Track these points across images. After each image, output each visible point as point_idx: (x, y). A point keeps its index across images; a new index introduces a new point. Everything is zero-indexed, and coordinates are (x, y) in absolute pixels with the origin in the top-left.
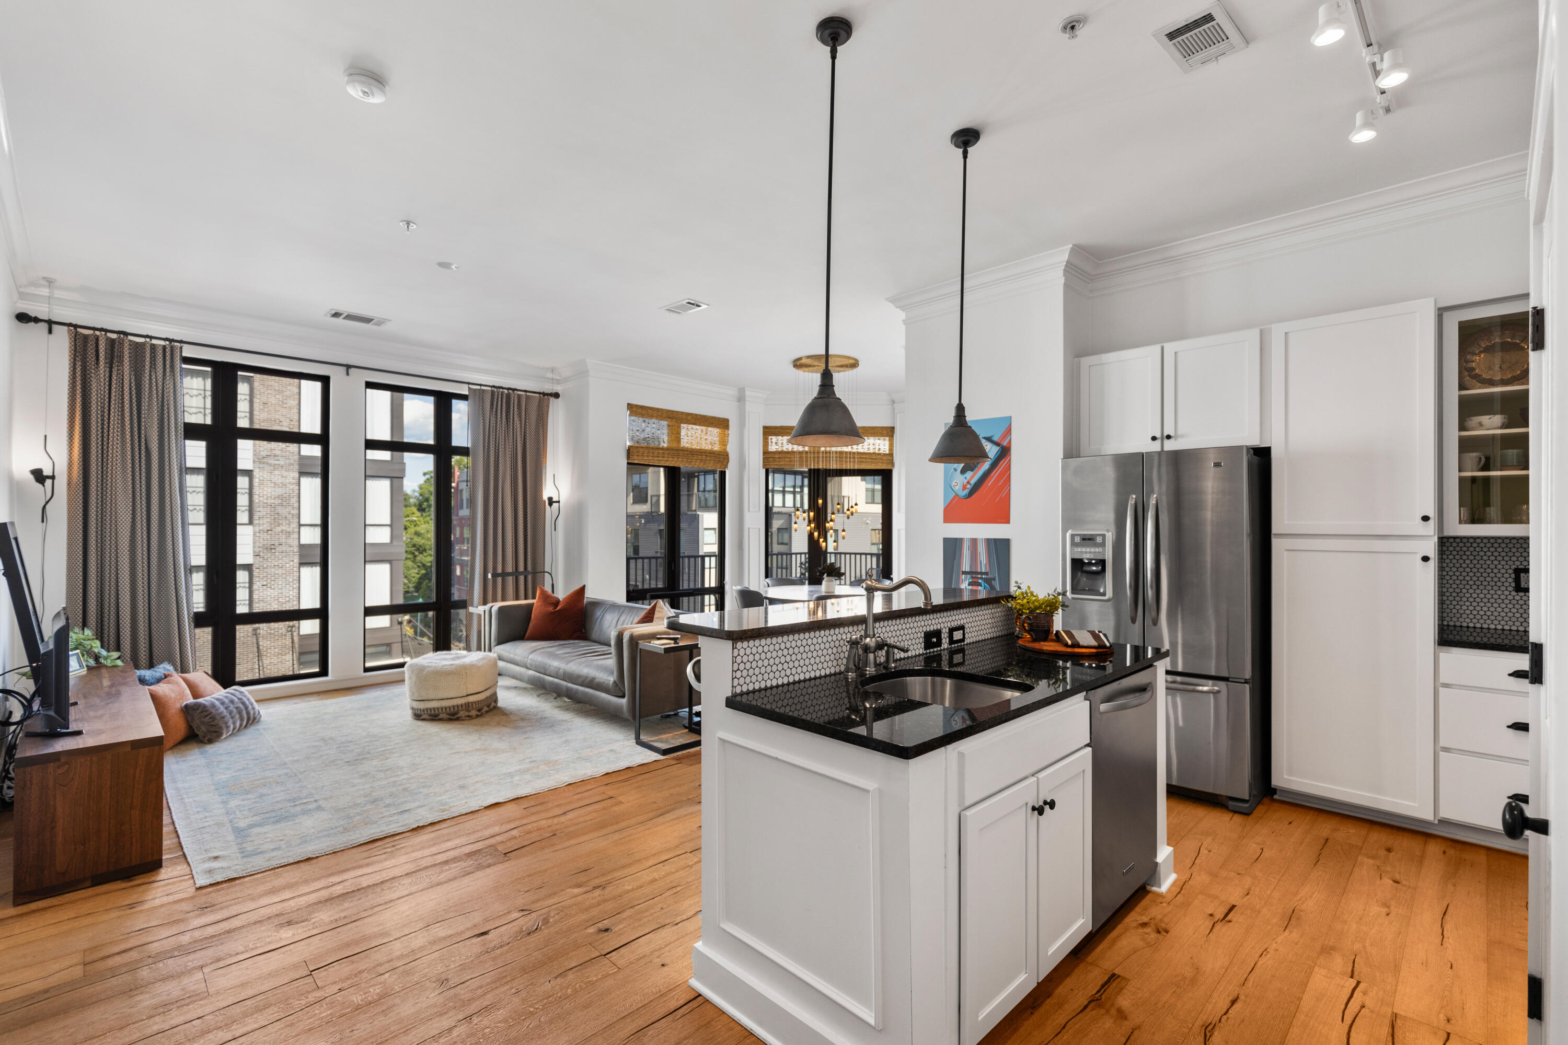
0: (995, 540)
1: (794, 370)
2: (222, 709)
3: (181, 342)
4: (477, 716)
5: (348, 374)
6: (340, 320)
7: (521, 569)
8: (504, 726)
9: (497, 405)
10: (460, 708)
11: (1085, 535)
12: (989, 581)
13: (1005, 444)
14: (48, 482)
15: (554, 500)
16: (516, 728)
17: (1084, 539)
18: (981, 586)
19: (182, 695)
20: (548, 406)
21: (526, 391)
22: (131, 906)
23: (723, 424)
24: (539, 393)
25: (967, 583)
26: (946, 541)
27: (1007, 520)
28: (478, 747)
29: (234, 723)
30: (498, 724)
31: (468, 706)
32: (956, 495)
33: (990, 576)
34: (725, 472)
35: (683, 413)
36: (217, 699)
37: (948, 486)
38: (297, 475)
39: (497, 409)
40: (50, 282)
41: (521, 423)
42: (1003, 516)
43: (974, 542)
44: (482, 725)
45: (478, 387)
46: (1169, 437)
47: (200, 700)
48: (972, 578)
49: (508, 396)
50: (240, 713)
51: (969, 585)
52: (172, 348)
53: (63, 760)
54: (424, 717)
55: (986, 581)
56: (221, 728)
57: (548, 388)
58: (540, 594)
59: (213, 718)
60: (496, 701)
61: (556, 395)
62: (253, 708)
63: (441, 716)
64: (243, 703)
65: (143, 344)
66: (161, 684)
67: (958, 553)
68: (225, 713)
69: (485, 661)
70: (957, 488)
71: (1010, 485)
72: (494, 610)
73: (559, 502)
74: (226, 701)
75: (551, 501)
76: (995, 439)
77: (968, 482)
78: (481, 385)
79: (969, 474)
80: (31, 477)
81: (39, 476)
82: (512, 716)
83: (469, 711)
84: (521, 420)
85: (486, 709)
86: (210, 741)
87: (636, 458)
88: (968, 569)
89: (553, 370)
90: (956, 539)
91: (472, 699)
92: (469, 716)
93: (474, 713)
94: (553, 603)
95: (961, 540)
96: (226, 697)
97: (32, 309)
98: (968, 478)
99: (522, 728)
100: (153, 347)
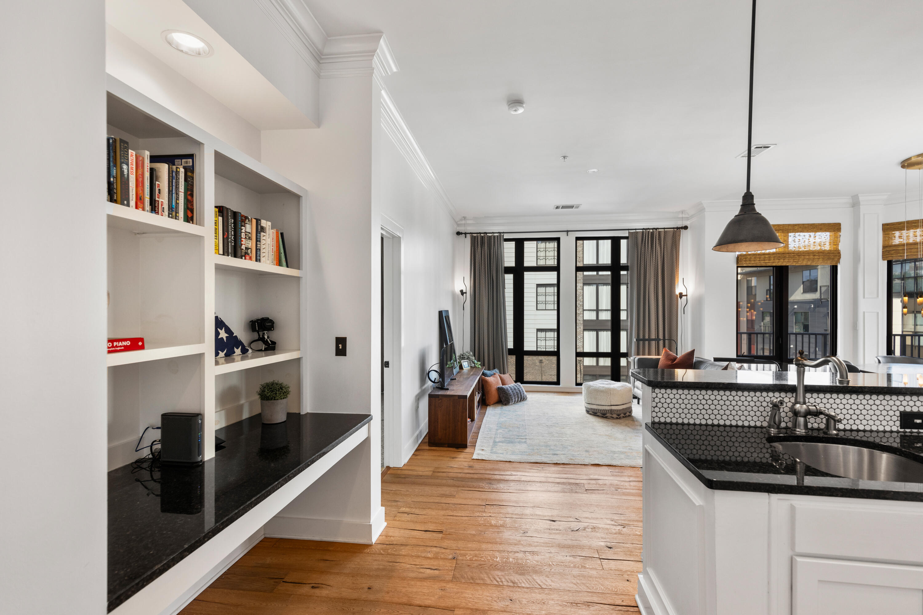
1: (904, 170)
2: (511, 392)
3: (503, 233)
4: (617, 418)
5: (567, 235)
6: (560, 210)
7: (661, 337)
8: (629, 427)
9: (645, 240)
10: (609, 412)
14: (465, 294)
15: (683, 294)
16: (633, 429)
19: (498, 383)
20: (680, 236)
21: (664, 228)
22: (453, 458)
23: (835, 228)
24: (674, 228)
28: (607, 434)
29: (515, 398)
30: (626, 425)
31: (611, 411)
34: (836, 267)
35: (789, 225)
36: (510, 387)
38: (582, 285)
39: (645, 242)
40: (465, 218)
41: (661, 249)
44: (617, 423)
45: (635, 231)
47: (504, 386)
49: (652, 233)
50: (518, 395)
52: (500, 236)
53: (440, 397)
54: (590, 412)
56: (509, 399)
57: (680, 224)
58: (665, 353)
59: (507, 395)
60: (631, 412)
61: (686, 228)
62: (524, 394)
63: (598, 414)
64: (519, 391)
65: (491, 236)
66: (491, 377)
68: (512, 394)
69: (623, 388)
72: (636, 359)
73: (686, 295)
74: (513, 388)
75: (681, 295)
78: (636, 229)
80: (460, 293)
81: (462, 293)
82: (636, 422)
83: (612, 415)
84: (661, 247)
85: (622, 415)
86: (506, 405)
87: (744, 262)
89: (682, 212)
91: (614, 408)
92: (612, 417)
93: (615, 416)
94: (671, 359)
96: (513, 387)
97: (462, 229)
99: (638, 430)
100: (494, 236)
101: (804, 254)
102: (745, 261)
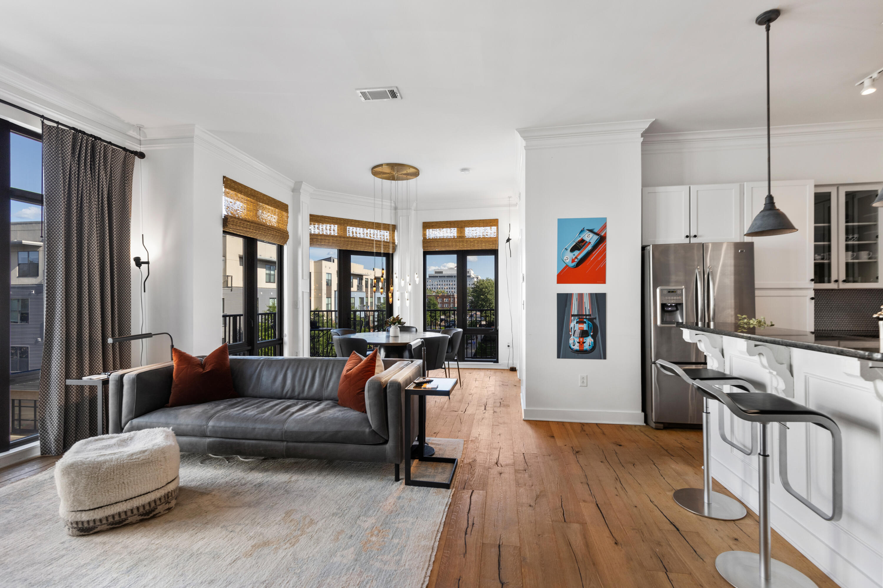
0: (596, 294)
9: (80, 151)
10: (158, 503)
11: (670, 289)
12: (591, 320)
13: (603, 234)
15: (142, 260)
17: (669, 292)
18: (586, 323)
20: (133, 164)
23: (284, 208)
24: (124, 149)
25: (575, 322)
26: (560, 296)
27: (604, 282)
32: (567, 266)
33: (592, 317)
34: (283, 247)
35: (261, 193)
37: (560, 259)
39: (80, 155)
41: (106, 176)
42: (601, 278)
43: (581, 296)
45: (55, 125)
46: (695, 236)
48: (579, 318)
51: (577, 323)
55: (589, 320)
57: (133, 145)
61: (141, 155)
67: (568, 303)
70: (567, 261)
71: (605, 260)
72: (129, 378)
73: (148, 263)
75: (139, 261)
76: (596, 231)
77: (576, 258)
78: (58, 123)
79: (576, 253)
84: (106, 174)
87: (231, 227)
88: (576, 313)
89: (140, 128)
90: (567, 294)
95: (571, 295)
98: (576, 255)
101: (271, 229)
102: (232, 225)
